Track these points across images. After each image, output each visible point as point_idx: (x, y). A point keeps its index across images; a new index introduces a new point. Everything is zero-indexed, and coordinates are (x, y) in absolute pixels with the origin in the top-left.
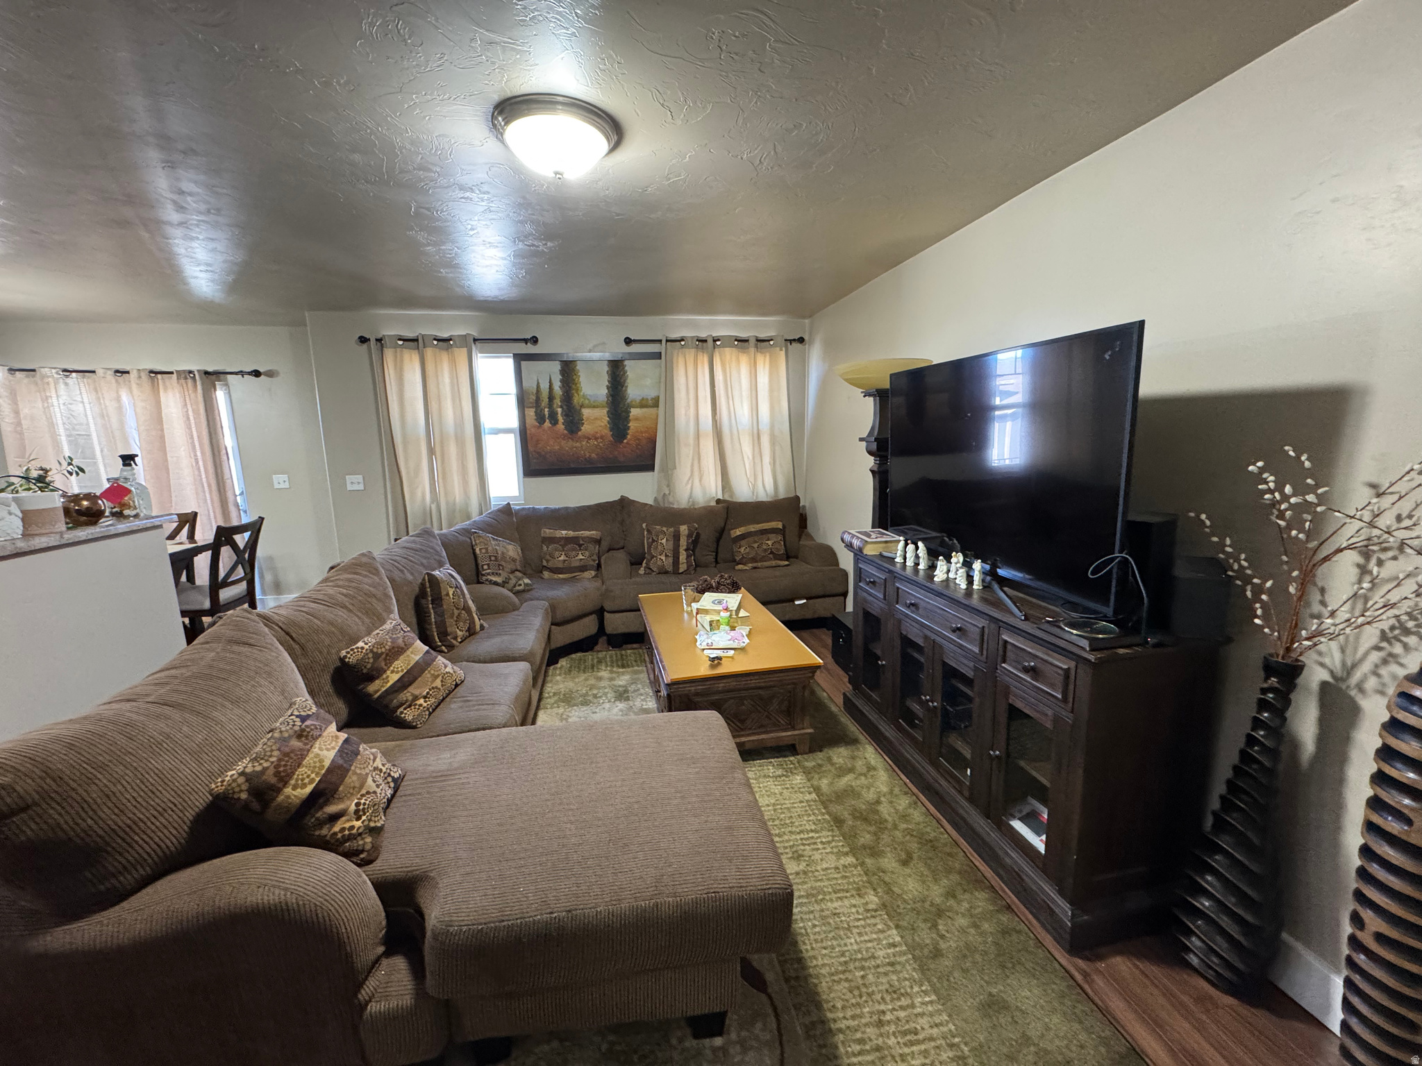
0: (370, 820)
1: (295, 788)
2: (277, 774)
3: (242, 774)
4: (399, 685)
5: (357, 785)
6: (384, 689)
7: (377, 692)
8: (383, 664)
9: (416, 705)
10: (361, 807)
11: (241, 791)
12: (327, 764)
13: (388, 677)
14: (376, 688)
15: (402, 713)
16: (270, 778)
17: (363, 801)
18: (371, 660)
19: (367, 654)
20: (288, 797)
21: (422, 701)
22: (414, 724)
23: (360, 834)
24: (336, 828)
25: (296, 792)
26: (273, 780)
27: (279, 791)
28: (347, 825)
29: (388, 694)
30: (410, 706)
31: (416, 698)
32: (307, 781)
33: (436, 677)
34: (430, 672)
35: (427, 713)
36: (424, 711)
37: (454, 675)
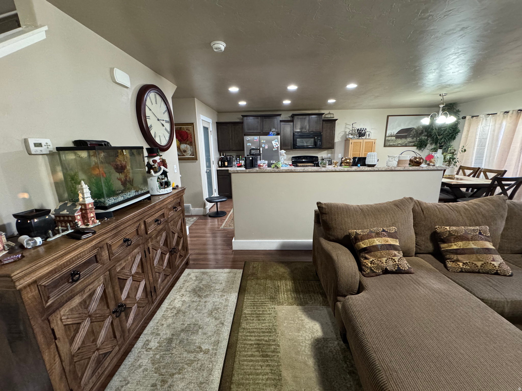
0: (373, 267)
1: (363, 243)
2: (361, 237)
3: (356, 232)
4: (455, 251)
5: (379, 256)
6: (447, 249)
7: (443, 248)
8: (452, 239)
9: (457, 263)
10: (373, 262)
11: (353, 235)
12: (374, 244)
13: (452, 245)
14: (444, 246)
15: (448, 262)
16: (359, 237)
17: (375, 261)
18: (447, 235)
19: (446, 232)
20: (360, 244)
21: (461, 264)
22: (449, 269)
23: (368, 268)
24: (364, 261)
25: (363, 245)
26: (360, 238)
27: (360, 241)
28: (367, 263)
29: (447, 252)
30: (453, 262)
31: (458, 260)
32: (366, 244)
33: (479, 260)
34: (477, 256)
35: (460, 270)
36: (458, 268)
37: (497, 268)
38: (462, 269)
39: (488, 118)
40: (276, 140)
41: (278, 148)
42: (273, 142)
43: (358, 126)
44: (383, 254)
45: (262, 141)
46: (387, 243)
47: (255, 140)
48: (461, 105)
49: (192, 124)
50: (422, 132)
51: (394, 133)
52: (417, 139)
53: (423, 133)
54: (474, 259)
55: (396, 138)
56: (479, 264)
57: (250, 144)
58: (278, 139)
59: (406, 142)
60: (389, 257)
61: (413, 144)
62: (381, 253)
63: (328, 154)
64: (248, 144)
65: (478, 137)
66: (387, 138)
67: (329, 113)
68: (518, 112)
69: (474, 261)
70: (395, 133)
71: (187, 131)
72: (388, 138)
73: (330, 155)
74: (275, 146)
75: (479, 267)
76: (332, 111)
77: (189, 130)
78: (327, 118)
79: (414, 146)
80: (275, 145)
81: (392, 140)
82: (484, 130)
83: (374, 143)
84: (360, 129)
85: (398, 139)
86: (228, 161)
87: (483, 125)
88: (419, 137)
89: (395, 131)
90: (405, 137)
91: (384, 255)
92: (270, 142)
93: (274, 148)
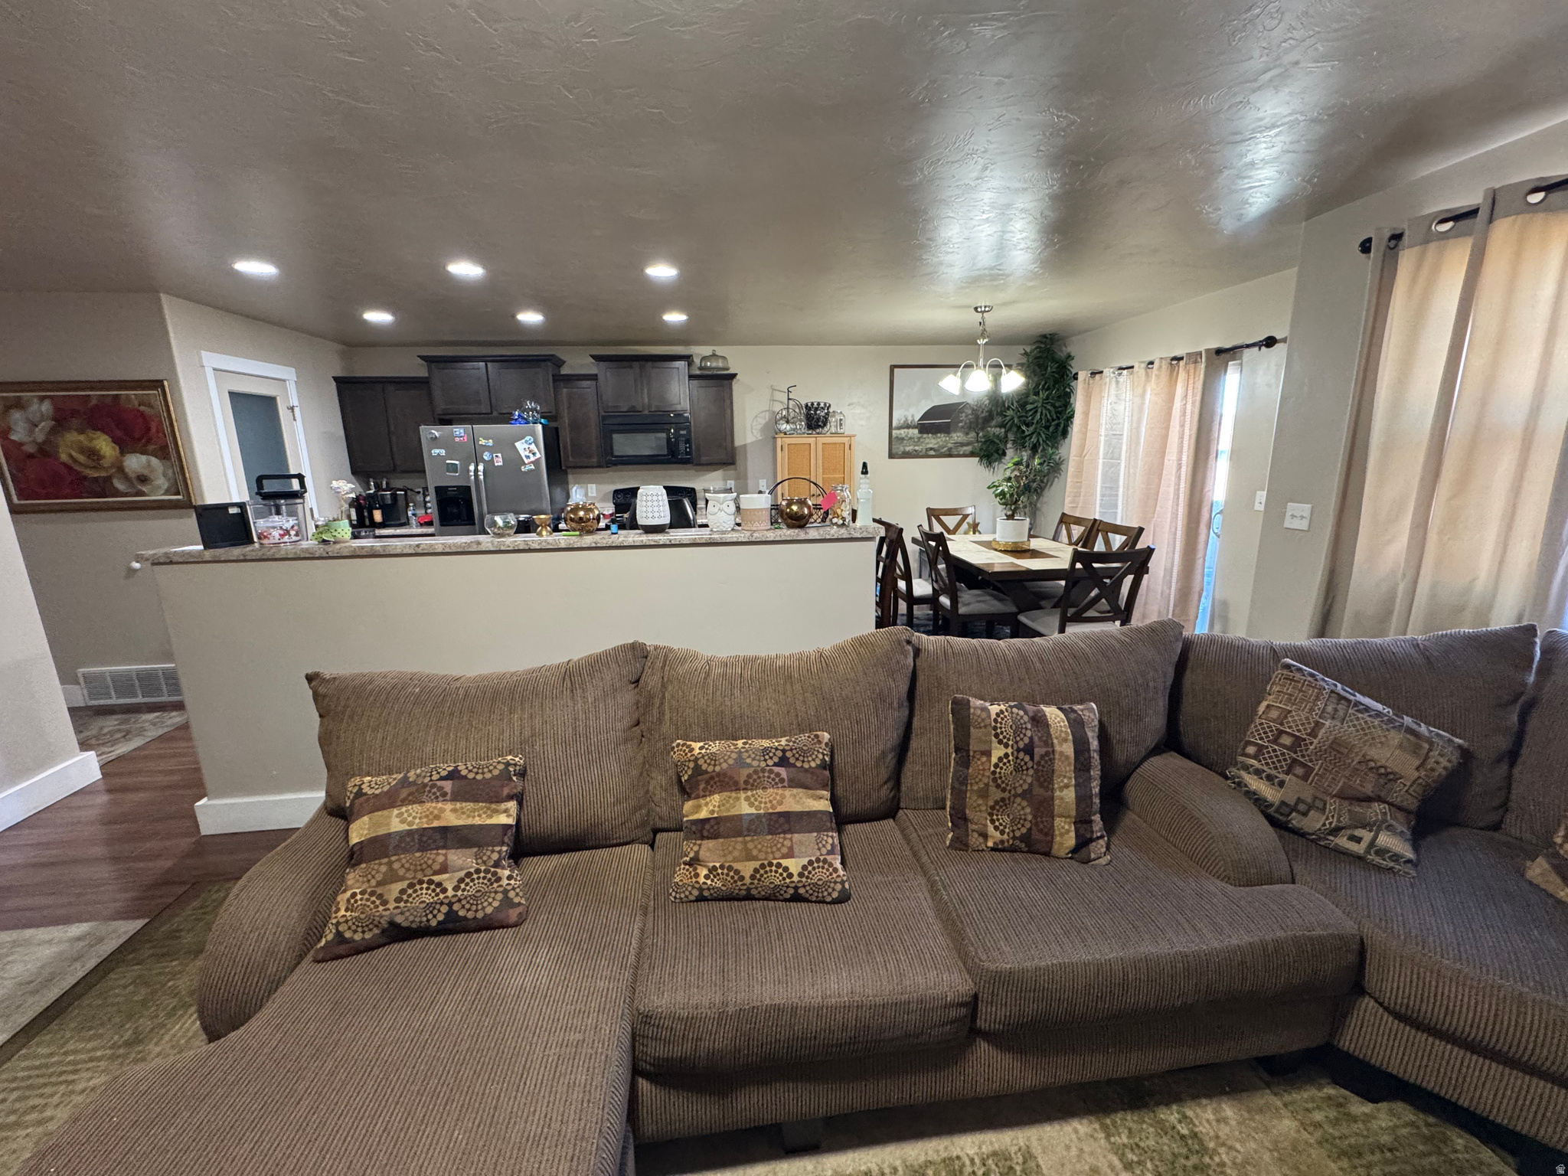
4: (700, 827)
8: (702, 786)
9: (695, 870)
13: (700, 807)
14: (687, 810)
15: (681, 864)
18: (690, 772)
19: (689, 760)
21: (703, 872)
30: (690, 864)
33: (750, 858)
34: (745, 843)
35: (696, 893)
36: (693, 887)
37: (796, 878)
38: (701, 890)
39: (1121, 379)
40: (528, 438)
41: (536, 463)
42: (520, 446)
43: (806, 396)
44: (396, 866)
45: (482, 442)
46: (436, 824)
47: (457, 439)
48: (1073, 338)
49: (157, 384)
50: (989, 418)
51: (913, 416)
52: (978, 434)
53: (993, 419)
54: (736, 853)
55: (921, 432)
56: (747, 869)
57: (443, 452)
58: (533, 434)
59: (950, 445)
60: (419, 876)
61: (969, 449)
62: (390, 864)
63: (725, 479)
64: (435, 452)
65: (1103, 432)
66: (894, 432)
67: (714, 355)
68: (1171, 364)
69: (735, 860)
70: (917, 418)
71: (142, 408)
72: (898, 432)
73: (733, 482)
74: (528, 457)
75: (748, 881)
76: (720, 351)
77: (150, 406)
78: (710, 368)
79: (972, 454)
80: (527, 453)
81: (910, 438)
82: (1115, 413)
83: (847, 447)
84: (815, 405)
85: (925, 436)
86: (384, 508)
87: (1112, 398)
88: (982, 429)
89: (916, 413)
90: (945, 429)
91: (401, 872)
92: (507, 446)
93: (525, 464)
